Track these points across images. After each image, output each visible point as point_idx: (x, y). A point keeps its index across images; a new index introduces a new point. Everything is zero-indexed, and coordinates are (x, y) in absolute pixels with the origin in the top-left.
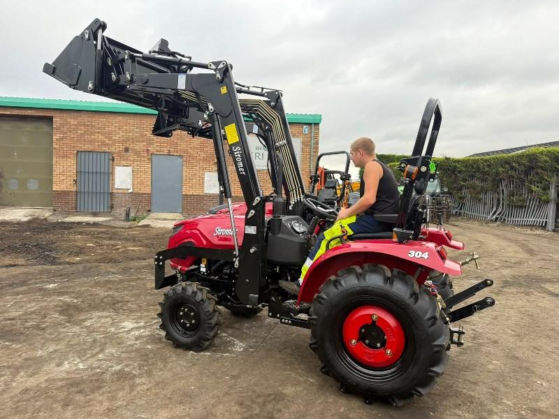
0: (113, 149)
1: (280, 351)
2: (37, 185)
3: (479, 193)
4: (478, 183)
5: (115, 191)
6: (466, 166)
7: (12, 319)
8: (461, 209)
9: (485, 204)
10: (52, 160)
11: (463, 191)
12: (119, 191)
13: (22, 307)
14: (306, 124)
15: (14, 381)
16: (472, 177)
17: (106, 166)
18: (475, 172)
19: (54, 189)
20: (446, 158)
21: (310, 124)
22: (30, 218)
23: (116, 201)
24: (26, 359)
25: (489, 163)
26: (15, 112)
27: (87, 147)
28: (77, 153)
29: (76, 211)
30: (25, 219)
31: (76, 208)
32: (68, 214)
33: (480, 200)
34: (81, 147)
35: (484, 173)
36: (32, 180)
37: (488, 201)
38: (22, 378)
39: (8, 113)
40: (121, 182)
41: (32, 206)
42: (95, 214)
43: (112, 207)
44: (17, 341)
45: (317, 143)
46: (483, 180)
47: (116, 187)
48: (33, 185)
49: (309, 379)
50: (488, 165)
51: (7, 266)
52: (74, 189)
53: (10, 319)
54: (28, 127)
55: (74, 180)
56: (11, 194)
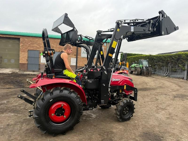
0: (40, 49)
1: (108, 118)
2: (14, 61)
3: (161, 67)
4: (161, 63)
5: (41, 64)
6: (157, 58)
7: (16, 106)
8: (155, 72)
9: (163, 71)
10: (19, 52)
11: (156, 66)
12: (42, 64)
13: (17, 102)
15: (22, 127)
16: (159, 61)
17: (38, 55)
18: (160, 60)
19: (20, 63)
20: (150, 55)
21: (107, 43)
22: (12, 72)
23: (41, 67)
24: (24, 120)
26: (7, 36)
27: (31, 49)
28: (28, 51)
30: (10, 73)
31: (27, 69)
32: (25, 71)
34: (29, 49)
35: (163, 60)
36: (12, 59)
37: (164, 70)
38: (25, 125)
39: (5, 36)
40: (43, 61)
41: (12, 68)
42: (34, 71)
43: (39, 69)
44: (19, 114)
46: (162, 63)
47: (41, 62)
48: (13, 61)
49: (120, 127)
50: (164, 58)
51: (8, 88)
52: (26, 63)
53: (14, 106)
54: (11, 41)
55: (27, 60)
56: (5, 64)
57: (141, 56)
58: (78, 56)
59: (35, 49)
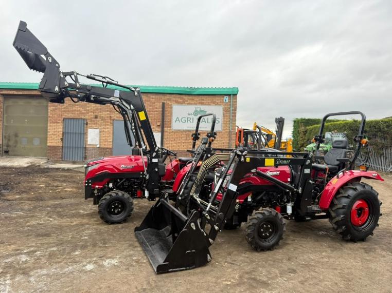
0: (87, 117)
2: (39, 142)
3: (381, 149)
4: (379, 140)
5: (88, 146)
6: (370, 127)
8: (367, 162)
9: (386, 158)
10: (47, 124)
11: (369, 147)
12: (90, 146)
14: (226, 95)
16: (375, 135)
17: (82, 129)
18: (377, 132)
19: (48, 145)
20: (355, 121)
21: (229, 95)
22: (30, 164)
23: (88, 154)
25: (387, 124)
26: (26, 93)
27: (70, 115)
28: (63, 120)
29: (62, 160)
30: (26, 165)
31: (62, 158)
32: (57, 162)
33: (382, 155)
34: (66, 115)
35: (384, 132)
36: (36, 139)
37: (388, 156)
39: (21, 93)
40: (92, 140)
41: (35, 156)
42: (74, 163)
43: (85, 158)
45: (235, 109)
46: (384, 138)
47: (88, 143)
48: (36, 142)
50: (387, 126)
52: (60, 144)
54: (34, 102)
55: (61, 139)
56: (23, 148)
57: (335, 125)
58: (165, 129)
59: (76, 116)
